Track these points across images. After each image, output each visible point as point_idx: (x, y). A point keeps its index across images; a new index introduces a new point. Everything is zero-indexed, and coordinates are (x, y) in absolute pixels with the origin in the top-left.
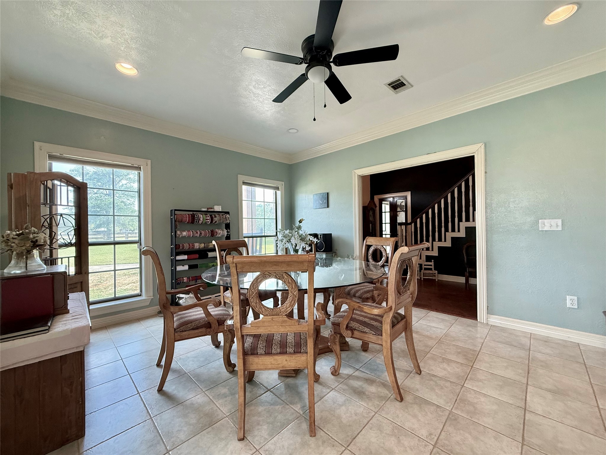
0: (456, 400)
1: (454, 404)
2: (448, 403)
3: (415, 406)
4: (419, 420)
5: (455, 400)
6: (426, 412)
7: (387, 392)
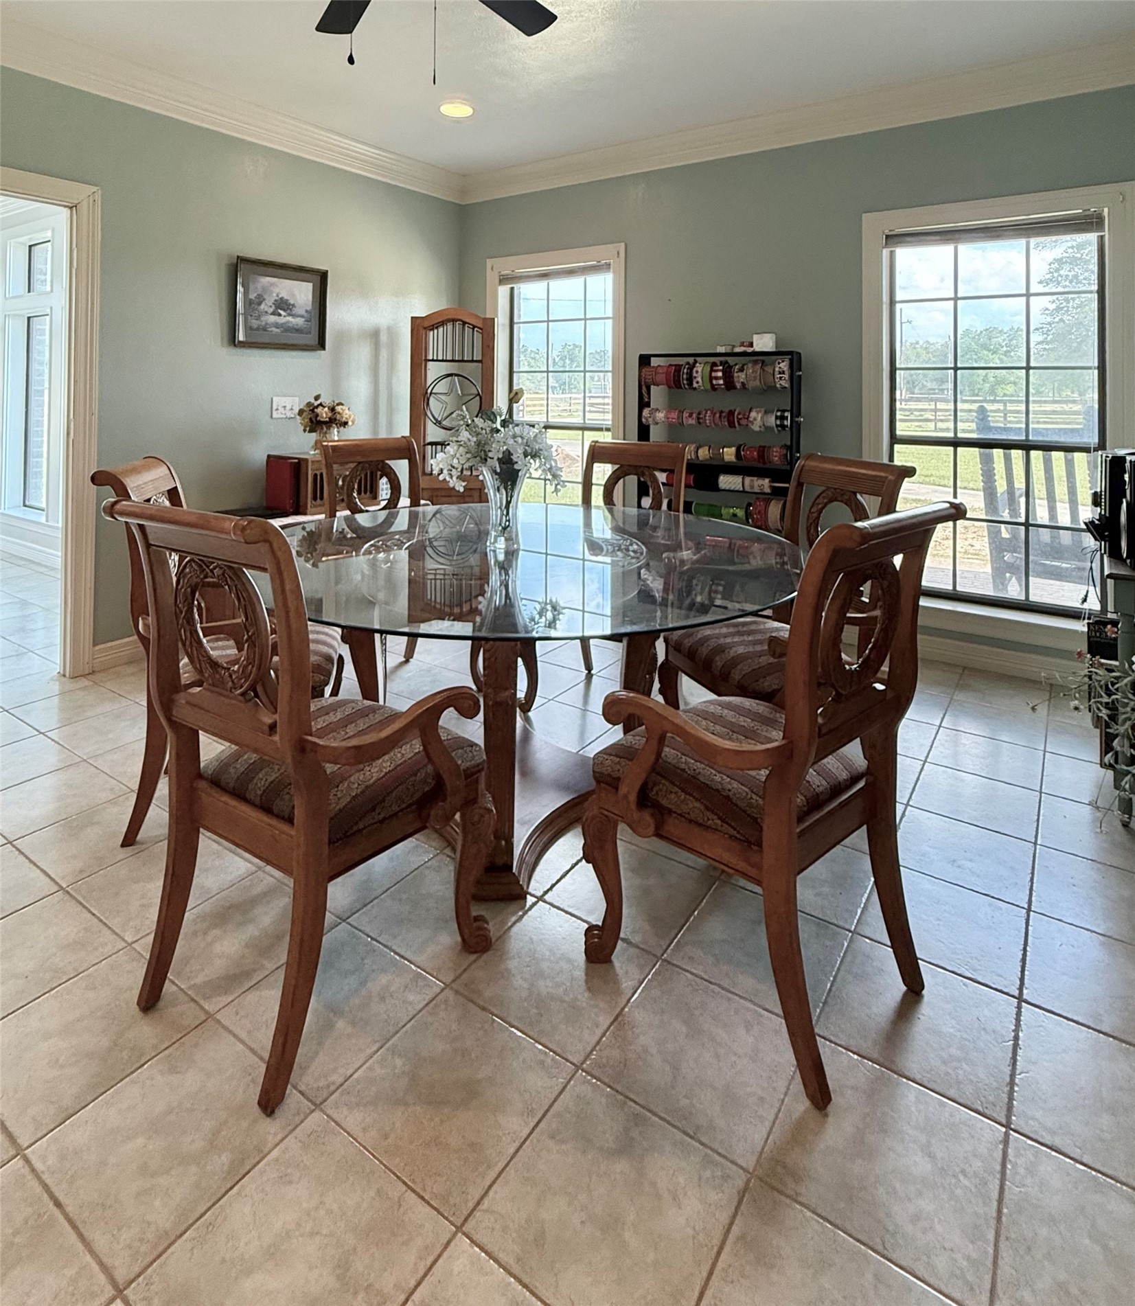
0: (58, 1204)
1: (46, 1187)
2: (62, 1158)
3: (105, 1042)
4: (47, 1036)
5: (61, 1198)
6: (62, 1067)
7: (200, 979)
